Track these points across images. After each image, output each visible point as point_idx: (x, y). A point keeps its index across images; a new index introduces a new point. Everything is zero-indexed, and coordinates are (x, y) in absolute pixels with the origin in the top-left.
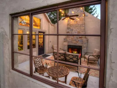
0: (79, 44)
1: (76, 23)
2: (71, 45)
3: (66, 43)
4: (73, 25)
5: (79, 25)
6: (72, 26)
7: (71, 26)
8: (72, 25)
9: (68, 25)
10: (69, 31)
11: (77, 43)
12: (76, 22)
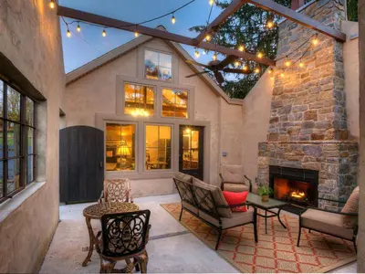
0: (307, 163)
1: (301, 80)
2: (279, 164)
3: (264, 158)
4: (291, 91)
5: (310, 85)
6: (287, 97)
7: (284, 97)
8: (287, 91)
9: (274, 94)
10: (277, 115)
11: (297, 157)
12: (303, 76)
